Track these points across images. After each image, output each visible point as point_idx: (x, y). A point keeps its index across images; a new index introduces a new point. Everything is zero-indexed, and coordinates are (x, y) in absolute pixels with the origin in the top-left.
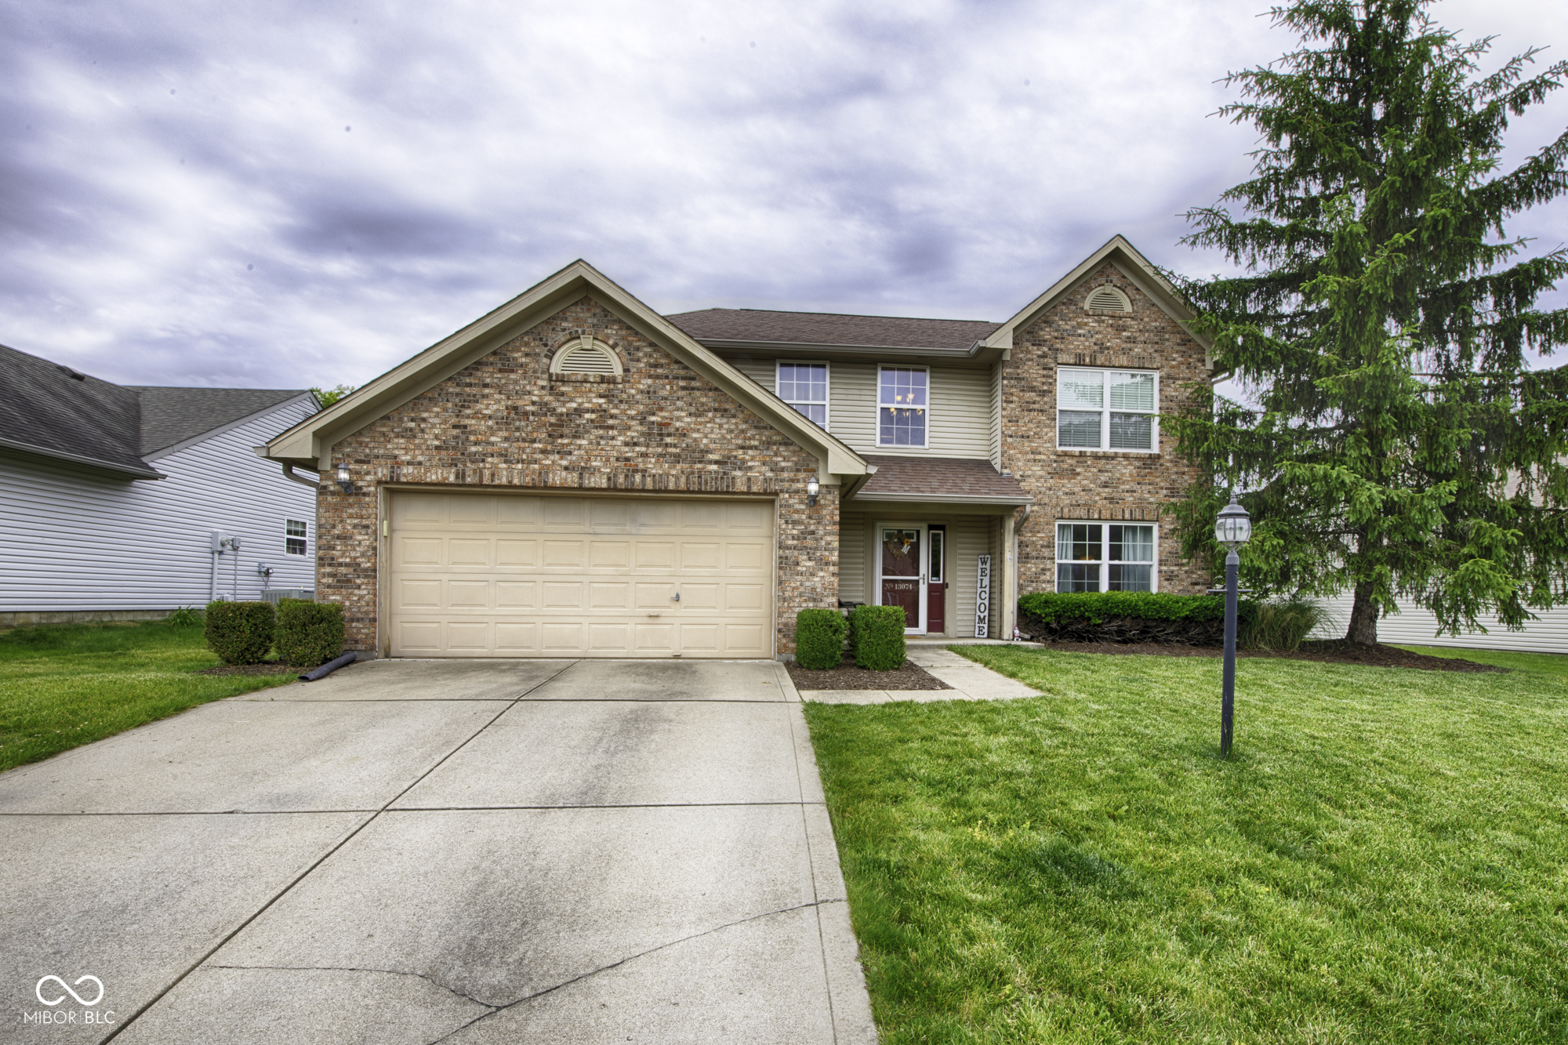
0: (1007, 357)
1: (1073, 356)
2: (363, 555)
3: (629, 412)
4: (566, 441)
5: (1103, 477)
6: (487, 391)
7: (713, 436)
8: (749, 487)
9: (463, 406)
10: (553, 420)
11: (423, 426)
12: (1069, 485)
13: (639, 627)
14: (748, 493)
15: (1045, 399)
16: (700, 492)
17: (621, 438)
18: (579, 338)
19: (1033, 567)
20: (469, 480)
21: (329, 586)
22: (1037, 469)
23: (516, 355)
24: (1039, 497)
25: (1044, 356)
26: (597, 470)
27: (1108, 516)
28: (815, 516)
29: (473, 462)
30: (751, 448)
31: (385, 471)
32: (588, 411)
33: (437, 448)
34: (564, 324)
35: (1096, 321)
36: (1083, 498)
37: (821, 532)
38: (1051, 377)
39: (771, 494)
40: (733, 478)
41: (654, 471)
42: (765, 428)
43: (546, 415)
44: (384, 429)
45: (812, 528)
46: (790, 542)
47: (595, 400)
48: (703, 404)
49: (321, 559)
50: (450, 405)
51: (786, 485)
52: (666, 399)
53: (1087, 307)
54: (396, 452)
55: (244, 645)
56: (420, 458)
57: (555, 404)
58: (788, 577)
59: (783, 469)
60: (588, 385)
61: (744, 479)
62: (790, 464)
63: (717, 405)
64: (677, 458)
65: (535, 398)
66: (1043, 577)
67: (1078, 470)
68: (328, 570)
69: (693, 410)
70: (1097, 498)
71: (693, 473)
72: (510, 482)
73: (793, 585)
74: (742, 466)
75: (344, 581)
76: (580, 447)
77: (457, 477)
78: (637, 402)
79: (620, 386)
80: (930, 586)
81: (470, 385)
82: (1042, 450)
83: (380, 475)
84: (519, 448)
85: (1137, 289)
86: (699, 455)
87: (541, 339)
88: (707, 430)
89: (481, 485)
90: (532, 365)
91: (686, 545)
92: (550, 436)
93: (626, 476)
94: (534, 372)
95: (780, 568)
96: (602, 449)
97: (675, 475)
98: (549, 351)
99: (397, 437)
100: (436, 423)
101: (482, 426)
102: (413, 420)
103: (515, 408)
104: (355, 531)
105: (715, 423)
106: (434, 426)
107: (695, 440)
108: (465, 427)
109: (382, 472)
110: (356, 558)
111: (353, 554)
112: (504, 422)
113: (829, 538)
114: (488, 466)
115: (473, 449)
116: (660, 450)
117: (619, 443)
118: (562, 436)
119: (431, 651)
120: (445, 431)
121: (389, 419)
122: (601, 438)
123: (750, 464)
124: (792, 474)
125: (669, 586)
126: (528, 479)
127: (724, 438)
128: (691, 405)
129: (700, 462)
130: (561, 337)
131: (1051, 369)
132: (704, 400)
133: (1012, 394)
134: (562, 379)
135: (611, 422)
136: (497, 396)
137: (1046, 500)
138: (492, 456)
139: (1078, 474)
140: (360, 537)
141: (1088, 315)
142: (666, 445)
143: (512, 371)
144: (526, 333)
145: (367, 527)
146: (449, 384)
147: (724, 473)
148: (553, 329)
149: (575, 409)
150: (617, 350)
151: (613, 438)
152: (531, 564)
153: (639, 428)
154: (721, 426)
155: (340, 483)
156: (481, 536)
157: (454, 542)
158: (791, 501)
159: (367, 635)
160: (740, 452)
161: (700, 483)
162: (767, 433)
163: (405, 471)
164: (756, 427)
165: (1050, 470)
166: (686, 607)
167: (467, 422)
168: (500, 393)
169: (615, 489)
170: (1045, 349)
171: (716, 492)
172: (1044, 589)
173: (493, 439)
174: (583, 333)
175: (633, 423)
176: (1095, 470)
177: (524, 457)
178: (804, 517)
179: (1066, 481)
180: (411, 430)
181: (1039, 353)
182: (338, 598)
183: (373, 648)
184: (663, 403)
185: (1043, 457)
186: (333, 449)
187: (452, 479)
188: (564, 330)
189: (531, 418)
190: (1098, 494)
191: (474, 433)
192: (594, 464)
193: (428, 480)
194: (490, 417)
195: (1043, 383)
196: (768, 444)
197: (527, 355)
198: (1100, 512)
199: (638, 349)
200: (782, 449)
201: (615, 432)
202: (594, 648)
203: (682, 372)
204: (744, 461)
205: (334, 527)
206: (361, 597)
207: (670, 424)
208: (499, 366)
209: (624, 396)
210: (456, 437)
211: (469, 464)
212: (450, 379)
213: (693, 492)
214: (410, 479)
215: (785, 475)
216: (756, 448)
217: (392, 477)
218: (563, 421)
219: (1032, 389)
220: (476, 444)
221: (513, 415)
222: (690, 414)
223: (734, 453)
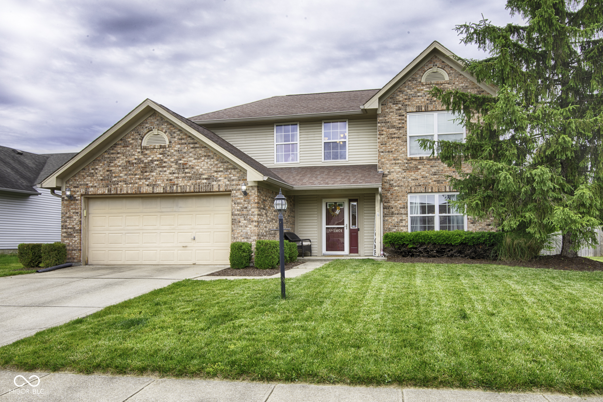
0: (379, 112)
1: (415, 107)
2: (76, 224)
3: (171, 160)
4: (148, 174)
5: (434, 170)
6: (119, 155)
7: (204, 167)
8: (219, 189)
9: (110, 162)
10: (143, 165)
11: (96, 171)
12: (414, 175)
13: (179, 251)
14: (219, 191)
15: (401, 131)
16: (199, 192)
17: (168, 171)
18: (152, 130)
19: (395, 219)
20: (112, 192)
21: (65, 237)
22: (397, 168)
23: (129, 140)
24: (398, 182)
25: (400, 109)
26: (159, 185)
27: (437, 190)
28: (247, 200)
29: (114, 185)
30: (220, 171)
31: (84, 191)
32: (155, 161)
33: (102, 180)
34: (147, 125)
35: (428, 88)
36: (422, 181)
37: (250, 207)
38: (403, 120)
39: (228, 191)
40: (213, 185)
41: (181, 184)
42: (225, 162)
43: (140, 163)
44: (83, 174)
45: (246, 205)
46: (237, 212)
47: (158, 156)
48: (200, 154)
49: (62, 226)
50: (106, 162)
51: (234, 187)
52: (185, 153)
53: (423, 80)
54: (87, 182)
55: (30, 260)
56: (96, 184)
57: (143, 159)
58: (236, 228)
59: (233, 180)
60: (156, 150)
61: (217, 185)
62: (236, 178)
63: (205, 154)
64: (190, 178)
65: (136, 157)
66: (401, 224)
67: (419, 167)
68: (64, 230)
69: (196, 157)
70: (430, 181)
71: (196, 184)
72: (127, 192)
73: (238, 232)
74: (217, 180)
75: (70, 235)
76: (153, 176)
77: (108, 191)
78: (174, 155)
79: (168, 149)
80: (350, 230)
81: (113, 154)
82: (399, 158)
83: (82, 192)
84: (131, 178)
85: (451, 67)
86: (199, 176)
87: (138, 132)
88: (202, 165)
89: (117, 194)
90: (135, 143)
91: (197, 215)
92: (142, 172)
93: (170, 187)
94: (136, 146)
95: (232, 224)
96: (161, 176)
97: (188, 185)
98: (141, 137)
99: (88, 176)
100: (101, 170)
101: (117, 170)
102: (93, 169)
103: (129, 162)
104: (74, 215)
105: (205, 162)
106: (100, 171)
107: (197, 170)
108: (111, 171)
109: (83, 191)
110: (74, 225)
111: (73, 224)
112: (125, 168)
113: (253, 210)
114: (119, 186)
115: (114, 179)
116: (183, 175)
117: (167, 173)
118: (146, 172)
119: (102, 263)
120: (104, 173)
121: (85, 169)
122: (161, 171)
123: (219, 179)
124: (237, 182)
125: (191, 233)
126: (134, 191)
127: (209, 168)
128: (195, 155)
129: (199, 179)
130: (146, 131)
131: (403, 115)
132: (200, 152)
133: (383, 131)
134: (146, 148)
135: (164, 165)
136: (122, 157)
137: (402, 184)
138: (121, 182)
139: (420, 169)
140: (75, 217)
141: (423, 85)
142: (186, 173)
143: (128, 146)
144: (132, 130)
145: (77, 213)
146: (105, 154)
147: (209, 183)
148: (142, 128)
149: (151, 160)
150: (167, 134)
151: (165, 171)
152: (138, 226)
153: (175, 166)
154: (207, 163)
155: (67, 196)
156: (120, 215)
157: (110, 217)
158: (237, 194)
159: (77, 256)
160: (216, 173)
161: (199, 188)
162: (226, 164)
163: (90, 190)
164: (222, 162)
165: (404, 168)
166: (198, 242)
167: (112, 168)
168: (123, 156)
169: (166, 193)
170: (400, 105)
171: (206, 192)
172: (402, 230)
173: (121, 175)
174: (154, 128)
175: (173, 164)
176: (429, 166)
177: (132, 181)
178: (242, 201)
179: (413, 173)
180: (92, 173)
181: (397, 108)
182: (68, 241)
183: (80, 261)
184: (184, 155)
185: (400, 161)
186: (66, 183)
187: (106, 192)
188: (146, 128)
189: (135, 165)
190: (431, 179)
191: (114, 173)
192: (158, 183)
193: (98, 193)
194: (120, 166)
195: (399, 123)
196: (227, 169)
197: (133, 139)
198: (432, 188)
199: (174, 133)
200: (233, 171)
201: (166, 169)
202: (162, 260)
203: (192, 141)
204: (217, 178)
205: (66, 213)
206: (76, 241)
207: (187, 164)
208: (123, 145)
209: (169, 153)
210: (108, 175)
211: (112, 186)
212: (106, 152)
213: (197, 192)
214: (92, 193)
215: (234, 183)
216: (222, 171)
217: (86, 193)
218: (147, 165)
219: (393, 127)
220: (115, 177)
221: (128, 165)
222: (195, 159)
223: (213, 174)
